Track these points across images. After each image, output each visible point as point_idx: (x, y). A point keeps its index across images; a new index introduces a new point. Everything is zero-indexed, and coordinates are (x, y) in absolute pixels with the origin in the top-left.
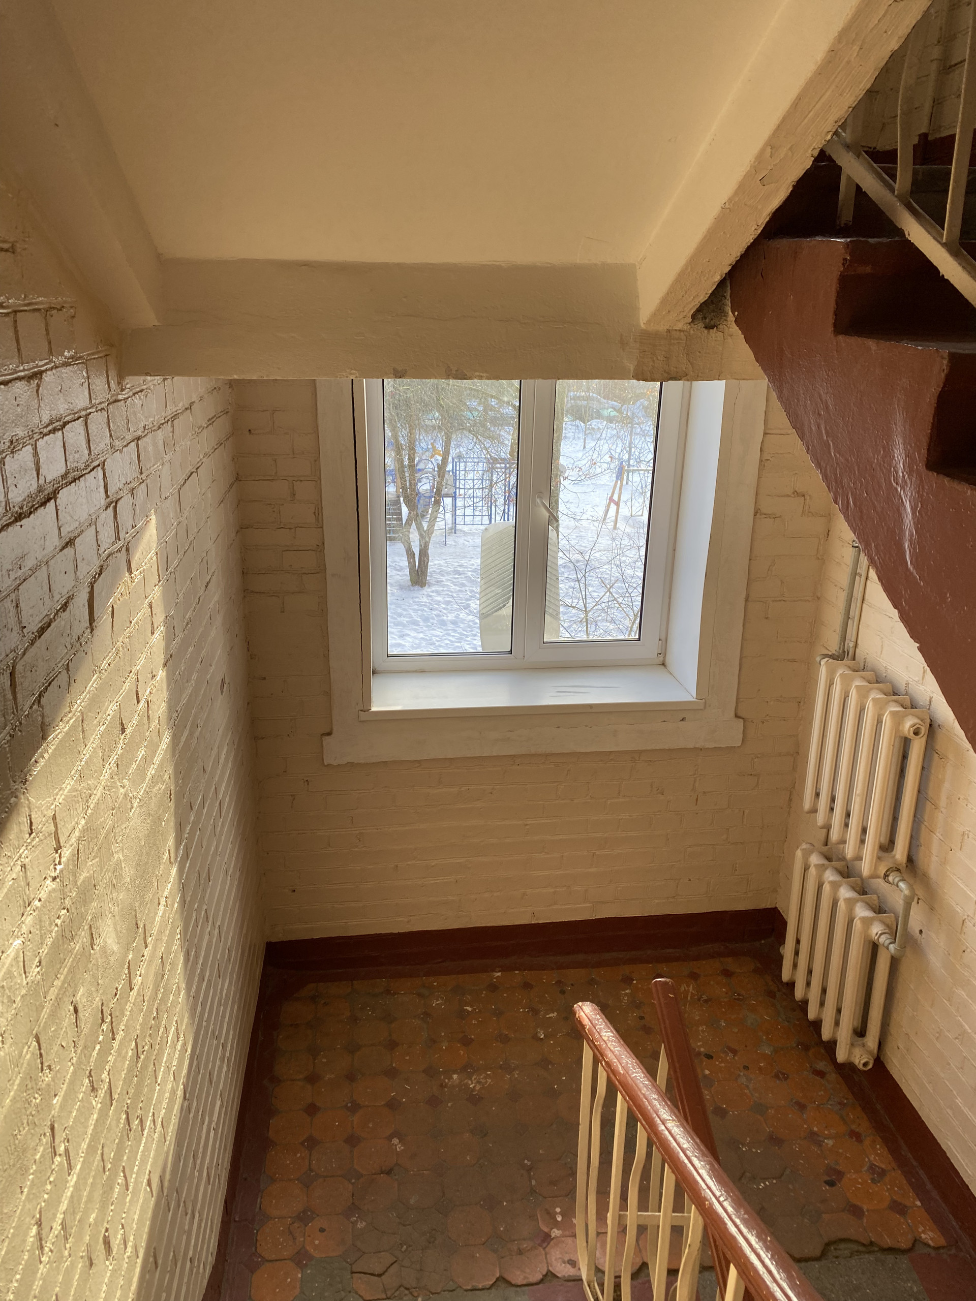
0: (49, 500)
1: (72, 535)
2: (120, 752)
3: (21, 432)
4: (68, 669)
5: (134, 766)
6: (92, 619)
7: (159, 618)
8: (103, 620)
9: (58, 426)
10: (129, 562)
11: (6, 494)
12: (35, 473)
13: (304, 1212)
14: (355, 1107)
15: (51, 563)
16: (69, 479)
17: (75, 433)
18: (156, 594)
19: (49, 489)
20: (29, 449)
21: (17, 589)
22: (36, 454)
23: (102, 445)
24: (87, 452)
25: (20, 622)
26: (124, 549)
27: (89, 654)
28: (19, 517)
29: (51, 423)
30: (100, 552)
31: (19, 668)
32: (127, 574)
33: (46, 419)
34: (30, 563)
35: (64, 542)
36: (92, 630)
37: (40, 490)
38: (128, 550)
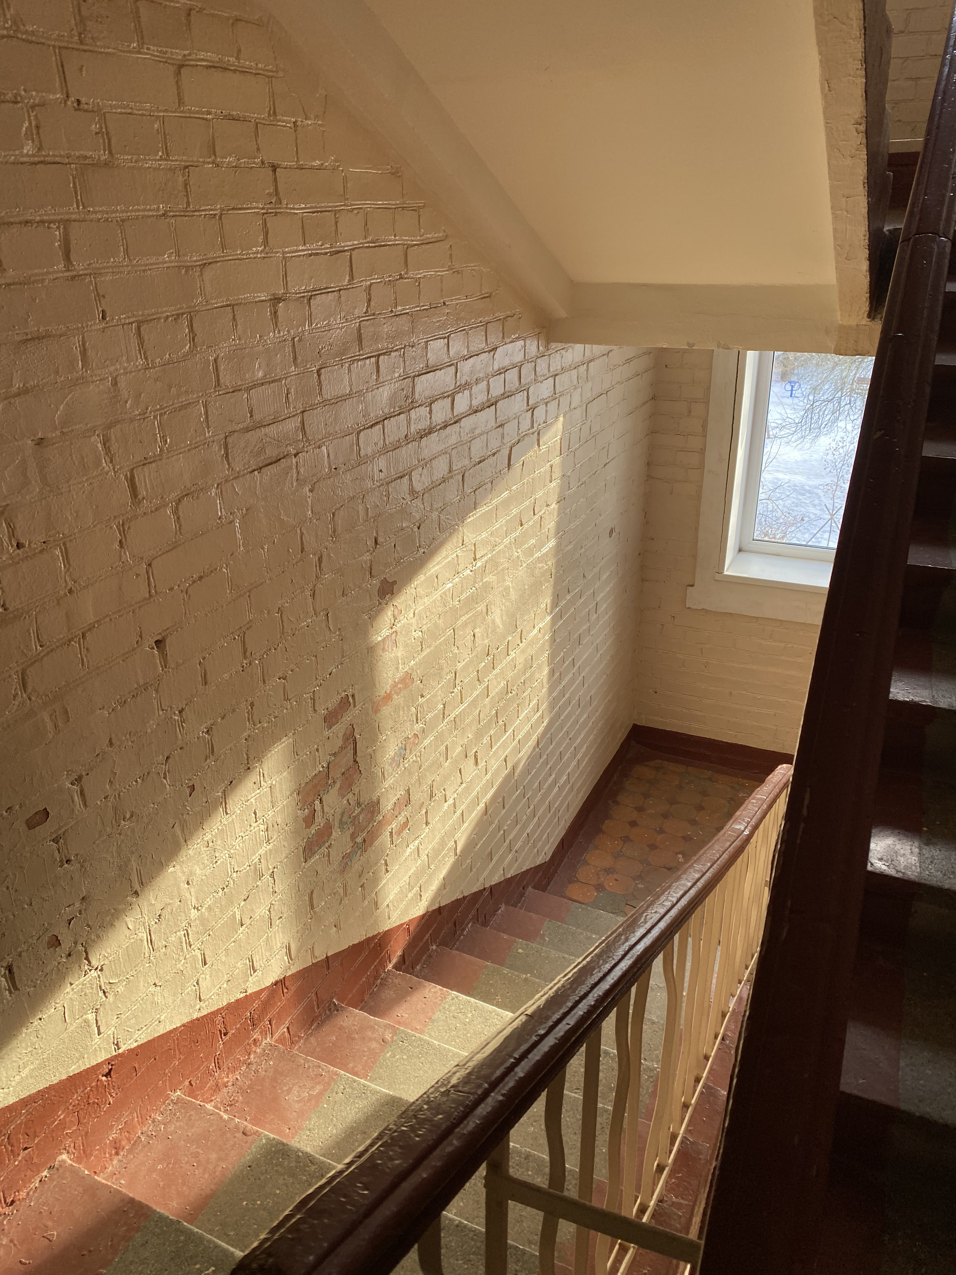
0: (492, 405)
1: (503, 422)
2: (518, 534)
3: (481, 375)
4: (492, 483)
5: (526, 546)
6: (509, 465)
7: (557, 473)
8: (517, 466)
9: (503, 371)
10: (538, 441)
11: (471, 401)
12: (486, 393)
13: (609, 869)
14: (661, 831)
15: (489, 433)
16: (506, 396)
17: (512, 375)
18: (557, 461)
19: (493, 400)
20: (485, 382)
21: (471, 441)
22: (488, 385)
23: (529, 380)
24: (517, 383)
25: (470, 456)
26: (536, 433)
27: (505, 480)
28: (476, 412)
29: (499, 370)
30: (520, 432)
31: (466, 474)
32: (537, 446)
33: (496, 367)
34: (477, 432)
35: (498, 425)
36: (509, 469)
37: (488, 400)
38: (539, 434)
